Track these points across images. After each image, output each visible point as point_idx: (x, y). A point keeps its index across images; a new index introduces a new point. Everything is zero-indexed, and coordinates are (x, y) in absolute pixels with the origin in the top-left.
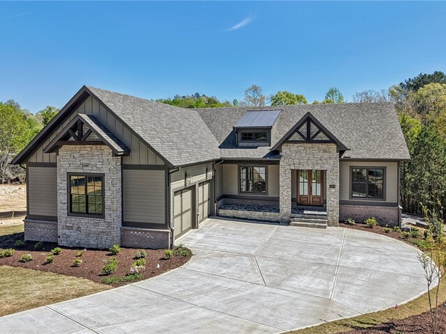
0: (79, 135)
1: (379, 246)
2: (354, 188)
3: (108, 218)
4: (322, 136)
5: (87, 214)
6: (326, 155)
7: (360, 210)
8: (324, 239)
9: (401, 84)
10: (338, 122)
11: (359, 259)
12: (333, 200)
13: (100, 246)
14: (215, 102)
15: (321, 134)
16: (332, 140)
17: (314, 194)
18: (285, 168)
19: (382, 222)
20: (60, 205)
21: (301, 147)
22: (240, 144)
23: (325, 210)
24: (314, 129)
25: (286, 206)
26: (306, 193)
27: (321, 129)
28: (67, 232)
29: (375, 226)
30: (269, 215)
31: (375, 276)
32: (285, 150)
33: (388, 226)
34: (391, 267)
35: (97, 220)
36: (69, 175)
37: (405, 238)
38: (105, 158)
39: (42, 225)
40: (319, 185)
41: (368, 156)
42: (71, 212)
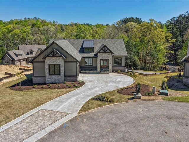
0: (53, 54)
1: (122, 77)
2: (115, 63)
3: (61, 75)
4: (108, 51)
5: (55, 74)
6: (109, 55)
7: (116, 68)
8: (110, 76)
9: (120, 20)
10: (110, 45)
11: (119, 80)
12: (110, 66)
13: (59, 82)
14: (45, 22)
15: (108, 50)
16: (111, 52)
17: (105, 65)
18: (99, 59)
19: (121, 71)
20: (46, 73)
21: (103, 53)
22: (85, 52)
23: (109, 69)
24: (106, 49)
25: (99, 69)
26: (103, 65)
27: (108, 49)
28: (49, 80)
29: (120, 72)
30: (95, 71)
31: (123, 82)
32: (99, 54)
33: (123, 72)
34: (126, 80)
35: (58, 76)
36: (49, 65)
37: (127, 74)
38: (60, 60)
39: (39, 79)
40: (106, 63)
41: (118, 55)
42: (50, 74)
